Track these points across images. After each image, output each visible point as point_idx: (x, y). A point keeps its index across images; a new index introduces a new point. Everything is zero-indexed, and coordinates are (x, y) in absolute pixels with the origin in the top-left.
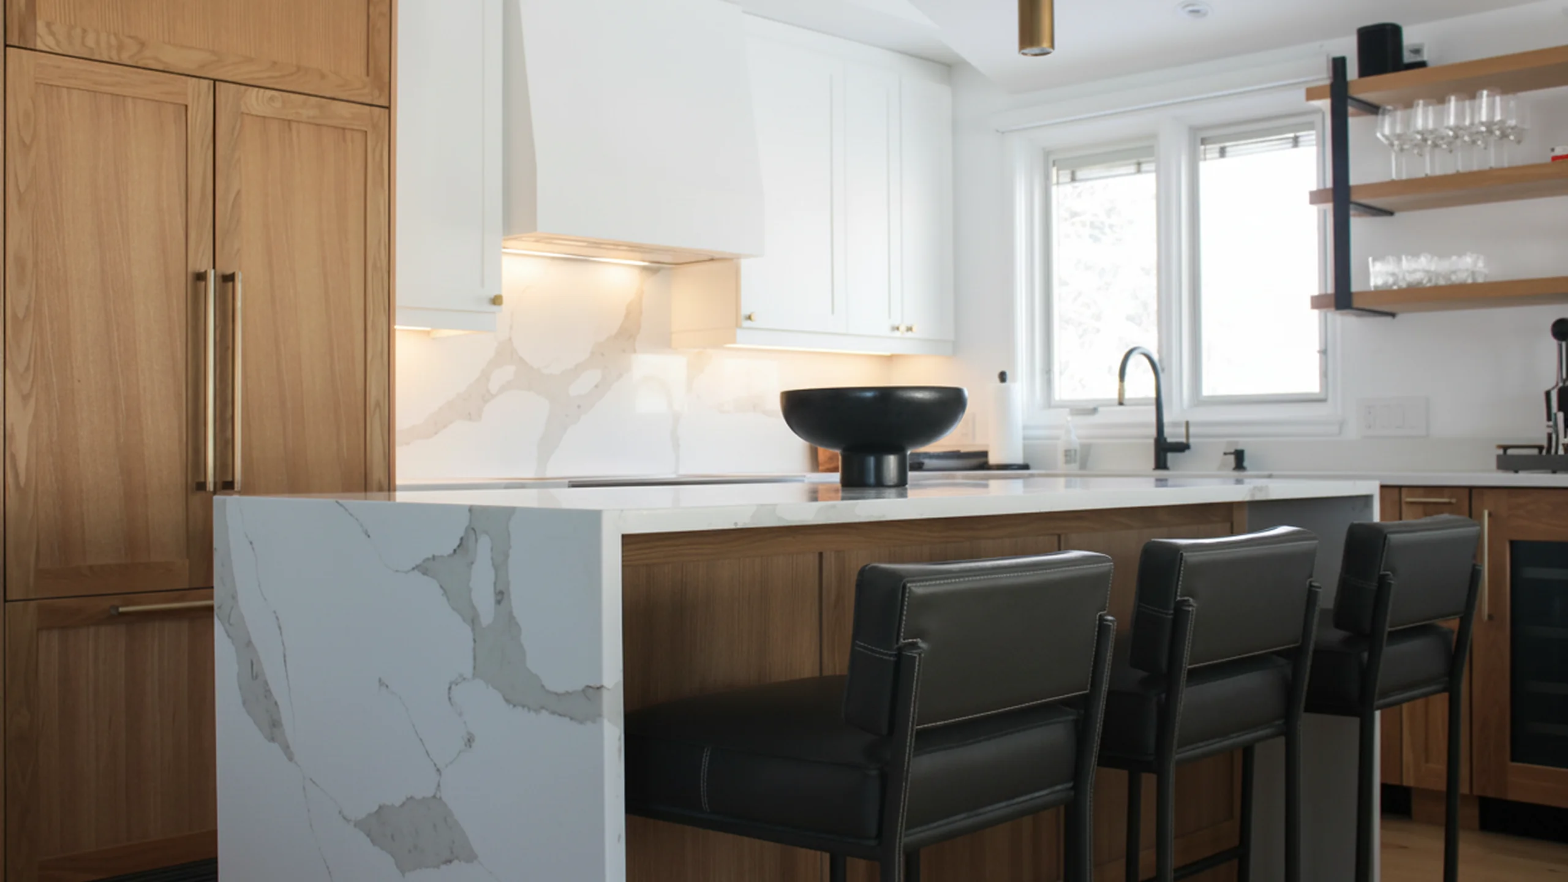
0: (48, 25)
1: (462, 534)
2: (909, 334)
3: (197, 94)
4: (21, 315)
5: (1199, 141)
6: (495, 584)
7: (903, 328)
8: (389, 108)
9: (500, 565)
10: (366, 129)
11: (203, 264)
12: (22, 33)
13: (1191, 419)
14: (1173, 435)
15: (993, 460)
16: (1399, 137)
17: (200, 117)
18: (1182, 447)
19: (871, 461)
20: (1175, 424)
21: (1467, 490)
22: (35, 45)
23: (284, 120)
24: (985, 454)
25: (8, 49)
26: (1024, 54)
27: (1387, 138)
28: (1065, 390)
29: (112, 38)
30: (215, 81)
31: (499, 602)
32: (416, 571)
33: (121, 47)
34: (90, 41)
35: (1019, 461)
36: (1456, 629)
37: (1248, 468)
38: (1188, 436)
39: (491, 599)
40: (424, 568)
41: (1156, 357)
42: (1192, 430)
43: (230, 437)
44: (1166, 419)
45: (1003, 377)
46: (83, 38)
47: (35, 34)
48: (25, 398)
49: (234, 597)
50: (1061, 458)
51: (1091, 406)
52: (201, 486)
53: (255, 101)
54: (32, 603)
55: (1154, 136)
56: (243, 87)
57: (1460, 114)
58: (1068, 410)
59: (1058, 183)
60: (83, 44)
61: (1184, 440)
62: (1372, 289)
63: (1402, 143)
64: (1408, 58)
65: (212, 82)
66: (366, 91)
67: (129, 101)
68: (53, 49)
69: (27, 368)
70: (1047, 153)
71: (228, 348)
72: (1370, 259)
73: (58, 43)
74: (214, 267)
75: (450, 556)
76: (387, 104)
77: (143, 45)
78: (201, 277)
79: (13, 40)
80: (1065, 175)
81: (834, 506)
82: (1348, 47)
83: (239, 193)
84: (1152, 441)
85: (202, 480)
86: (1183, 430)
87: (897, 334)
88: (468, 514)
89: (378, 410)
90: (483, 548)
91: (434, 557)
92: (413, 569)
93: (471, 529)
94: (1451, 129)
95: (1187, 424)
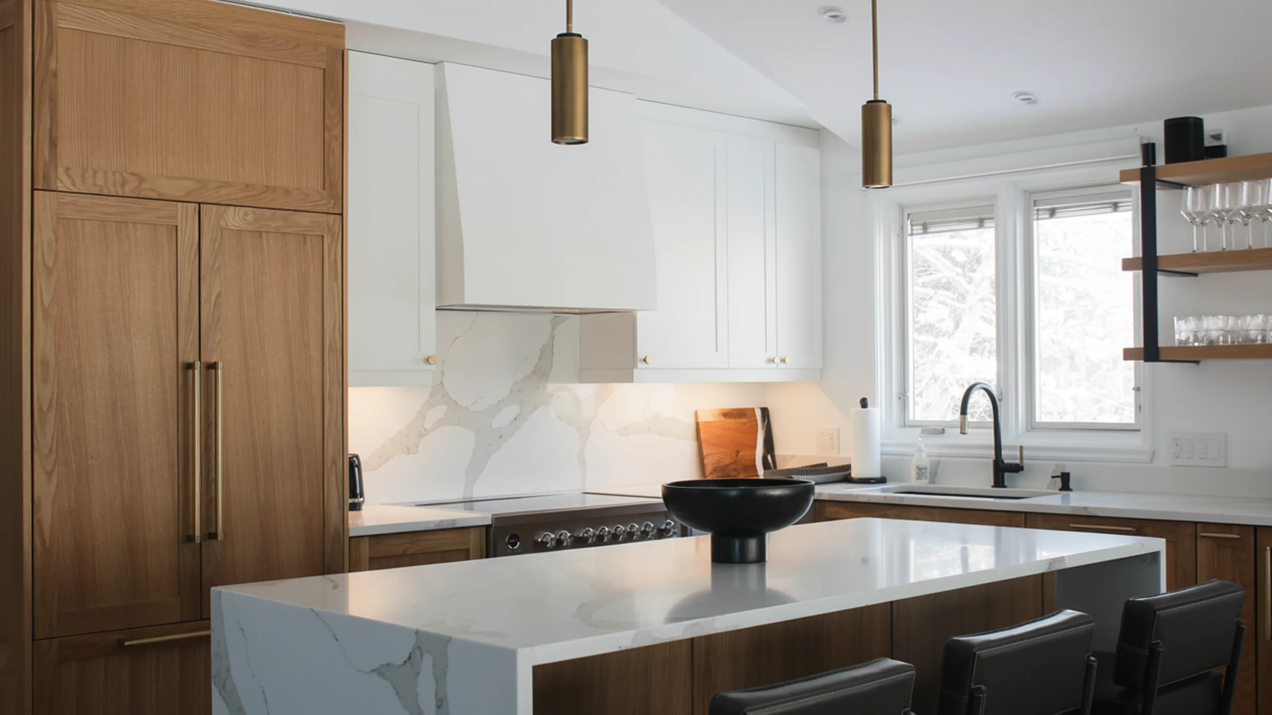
0: (67, 169)
1: (410, 651)
2: (782, 365)
3: (185, 215)
4: (45, 408)
5: (1032, 203)
6: (436, 692)
7: (777, 360)
8: (342, 215)
9: (440, 677)
10: (323, 234)
11: (191, 357)
12: (46, 178)
13: (1023, 444)
14: (1009, 456)
15: (855, 474)
16: (1199, 214)
17: (188, 235)
18: (1017, 468)
19: (737, 544)
20: (1012, 448)
21: (1253, 529)
22: (57, 187)
23: (256, 232)
24: (848, 468)
25: (36, 192)
26: (866, 188)
27: (1189, 214)
28: (917, 413)
29: (117, 175)
30: (199, 204)
31: (439, 707)
32: (375, 674)
33: (123, 184)
34: (100, 182)
35: (877, 474)
36: (1224, 674)
37: (1074, 490)
38: (1021, 458)
39: (433, 703)
40: (382, 671)
41: (995, 393)
42: (1025, 453)
43: (214, 496)
44: (1004, 442)
45: (864, 403)
46: (94, 177)
47: (57, 178)
48: (49, 474)
49: (228, 670)
50: (913, 473)
51: (941, 428)
52: (191, 538)
53: (234, 218)
54: (56, 640)
55: (994, 197)
56: (223, 208)
57: (1252, 195)
58: (920, 429)
59: (912, 234)
60: (95, 184)
61: (1018, 462)
62: (1176, 345)
63: (1201, 219)
64: (1208, 142)
65: (197, 205)
66: (324, 202)
67: (131, 225)
68: (71, 190)
69: (51, 449)
70: (902, 208)
71: (211, 423)
72: (1175, 319)
73: (74, 184)
74: (200, 360)
75: (401, 666)
76: (341, 213)
77: (141, 180)
78: (190, 366)
79: (39, 184)
80: (918, 229)
81: (698, 623)
82: (1157, 134)
83: (219, 295)
84: (991, 461)
85: (191, 533)
86: (1018, 453)
87: (773, 365)
88: (415, 637)
89: (334, 467)
90: (427, 662)
91: (388, 665)
92: (373, 671)
93: (418, 647)
94: (1244, 210)
95: (1021, 448)
